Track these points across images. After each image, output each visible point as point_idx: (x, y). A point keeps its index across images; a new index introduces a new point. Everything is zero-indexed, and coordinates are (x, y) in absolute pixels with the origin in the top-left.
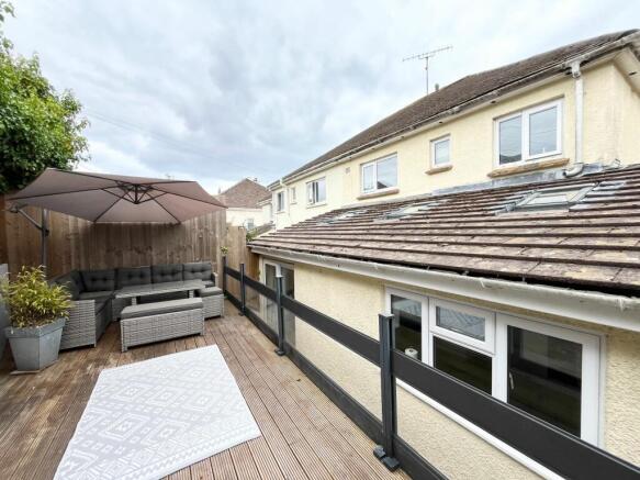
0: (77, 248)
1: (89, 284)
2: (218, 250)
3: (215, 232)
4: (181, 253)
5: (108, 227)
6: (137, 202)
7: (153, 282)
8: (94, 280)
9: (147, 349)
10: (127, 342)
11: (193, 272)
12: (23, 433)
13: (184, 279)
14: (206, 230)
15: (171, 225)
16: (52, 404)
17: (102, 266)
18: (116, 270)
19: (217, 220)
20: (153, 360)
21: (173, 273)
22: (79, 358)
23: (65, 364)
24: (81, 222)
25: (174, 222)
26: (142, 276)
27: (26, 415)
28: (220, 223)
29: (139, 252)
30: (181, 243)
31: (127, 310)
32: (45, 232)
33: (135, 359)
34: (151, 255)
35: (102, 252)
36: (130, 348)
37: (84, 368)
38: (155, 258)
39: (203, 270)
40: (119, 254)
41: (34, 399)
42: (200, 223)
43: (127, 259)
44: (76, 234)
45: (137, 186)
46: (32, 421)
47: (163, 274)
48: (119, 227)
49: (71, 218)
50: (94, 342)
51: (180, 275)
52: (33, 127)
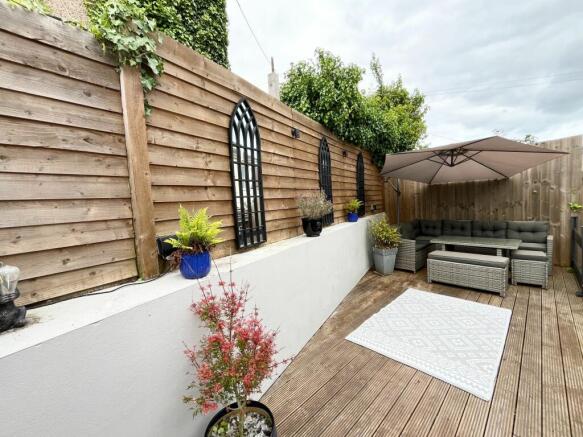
0: (419, 204)
1: (424, 230)
2: (564, 208)
3: (559, 185)
4: (507, 210)
5: (438, 187)
6: (452, 165)
7: (472, 235)
8: (427, 227)
9: (445, 288)
10: (431, 277)
11: (520, 231)
12: (364, 300)
13: (507, 237)
14: (546, 184)
15: (497, 182)
16: (379, 293)
17: (434, 218)
18: (443, 222)
19: (564, 169)
20: (444, 297)
21: (495, 229)
22: (404, 276)
23: (395, 277)
24: (421, 185)
25: (500, 177)
26: (463, 228)
27: (369, 293)
28: (571, 173)
29: (463, 208)
30: (508, 200)
31: (435, 253)
32: (399, 193)
33: (433, 291)
34: (474, 211)
35: (435, 207)
36: (434, 282)
37: (402, 283)
38: (477, 213)
39: (534, 231)
40: (446, 209)
41: (375, 288)
42: (535, 176)
43: (452, 214)
44: (418, 194)
45: (452, 150)
46: (369, 297)
47: (483, 230)
48: (447, 187)
49: (415, 183)
50: (414, 270)
51: (503, 233)
52: (389, 129)
